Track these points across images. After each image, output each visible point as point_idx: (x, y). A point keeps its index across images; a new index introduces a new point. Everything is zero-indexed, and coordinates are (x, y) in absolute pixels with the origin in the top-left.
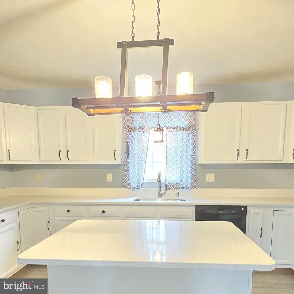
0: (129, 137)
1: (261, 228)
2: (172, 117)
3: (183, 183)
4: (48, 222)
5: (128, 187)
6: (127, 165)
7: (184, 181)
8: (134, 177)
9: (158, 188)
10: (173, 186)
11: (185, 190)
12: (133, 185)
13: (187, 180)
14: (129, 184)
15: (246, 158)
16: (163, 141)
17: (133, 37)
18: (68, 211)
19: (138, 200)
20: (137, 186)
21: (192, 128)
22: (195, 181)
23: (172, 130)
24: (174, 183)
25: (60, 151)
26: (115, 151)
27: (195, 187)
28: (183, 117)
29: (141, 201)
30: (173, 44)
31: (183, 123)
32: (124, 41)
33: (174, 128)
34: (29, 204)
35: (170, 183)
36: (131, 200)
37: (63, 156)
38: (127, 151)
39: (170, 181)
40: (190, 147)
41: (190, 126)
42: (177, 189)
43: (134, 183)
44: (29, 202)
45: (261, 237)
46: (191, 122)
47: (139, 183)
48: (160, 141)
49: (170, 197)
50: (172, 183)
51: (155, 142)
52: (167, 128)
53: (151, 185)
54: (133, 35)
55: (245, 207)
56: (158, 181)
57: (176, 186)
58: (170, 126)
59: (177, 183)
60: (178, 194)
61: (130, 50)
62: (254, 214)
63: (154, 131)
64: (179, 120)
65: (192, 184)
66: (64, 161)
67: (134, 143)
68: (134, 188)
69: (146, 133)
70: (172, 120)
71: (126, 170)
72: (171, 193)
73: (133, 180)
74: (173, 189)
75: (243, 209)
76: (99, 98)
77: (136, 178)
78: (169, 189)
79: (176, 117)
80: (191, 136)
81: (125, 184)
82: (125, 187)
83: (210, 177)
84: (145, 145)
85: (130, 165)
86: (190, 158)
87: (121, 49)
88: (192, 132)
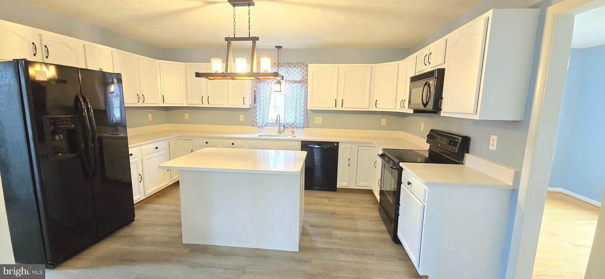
0: (256, 87)
1: (349, 159)
2: (289, 73)
3: (297, 124)
4: (192, 150)
5: (255, 126)
6: (255, 108)
7: (298, 123)
8: (260, 118)
9: (278, 127)
10: (290, 126)
11: (299, 130)
12: (259, 125)
13: (300, 122)
14: (256, 124)
15: (342, 106)
16: (280, 91)
17: (235, 35)
18: (207, 143)
19: (263, 136)
20: (262, 125)
21: (304, 82)
22: (306, 122)
23: (289, 83)
24: (291, 124)
25: (203, 97)
26: (244, 98)
27: (308, 127)
28: (298, 73)
29: (264, 137)
30: (258, 40)
31: (298, 77)
32: (229, 37)
33: (291, 81)
34: (178, 137)
35: (287, 124)
36: (256, 136)
37: (205, 101)
38: (256, 98)
39: (287, 122)
40: (303, 96)
41: (303, 80)
42: (293, 128)
43: (260, 123)
44: (177, 135)
45: (349, 165)
46: (303, 77)
47: (263, 123)
48: (279, 92)
49: (287, 135)
50: (289, 124)
51: (275, 91)
52: (286, 81)
53: (272, 124)
54: (234, 34)
55: (338, 143)
56: (276, 122)
57: (293, 126)
58: (287, 79)
59: (293, 124)
60: (293, 132)
61: (232, 42)
62: (344, 148)
63: (275, 83)
64: (295, 75)
65: (304, 125)
66: (206, 105)
67: (260, 92)
68: (259, 127)
69: (269, 84)
70: (289, 75)
71: (254, 113)
72: (288, 131)
73: (259, 121)
74: (290, 128)
75: (336, 144)
76: (214, 72)
77: (261, 119)
78: (287, 128)
79: (292, 73)
80: (303, 88)
81: (253, 123)
82: (253, 125)
83: (319, 120)
84: (269, 94)
85: (258, 109)
86: (302, 105)
87: (227, 42)
88: (304, 85)
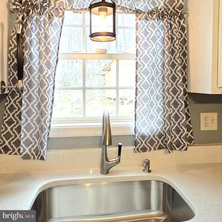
24: (154, 136)
50: (150, 136)
74: (152, 148)
